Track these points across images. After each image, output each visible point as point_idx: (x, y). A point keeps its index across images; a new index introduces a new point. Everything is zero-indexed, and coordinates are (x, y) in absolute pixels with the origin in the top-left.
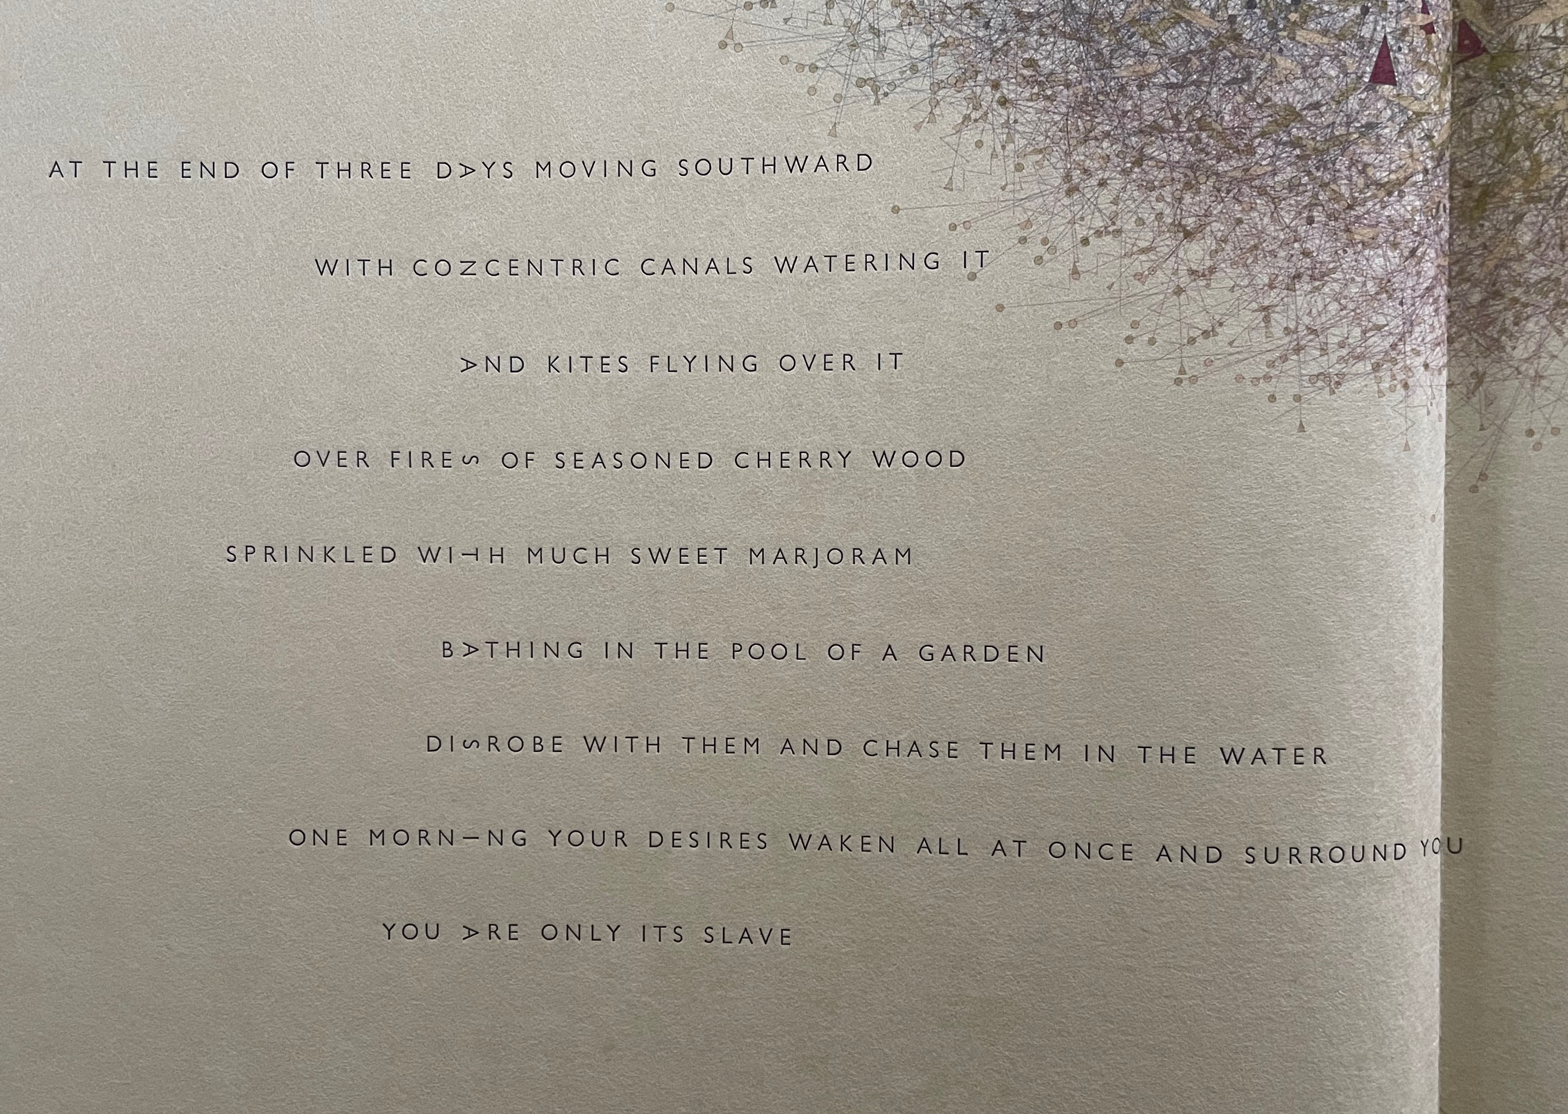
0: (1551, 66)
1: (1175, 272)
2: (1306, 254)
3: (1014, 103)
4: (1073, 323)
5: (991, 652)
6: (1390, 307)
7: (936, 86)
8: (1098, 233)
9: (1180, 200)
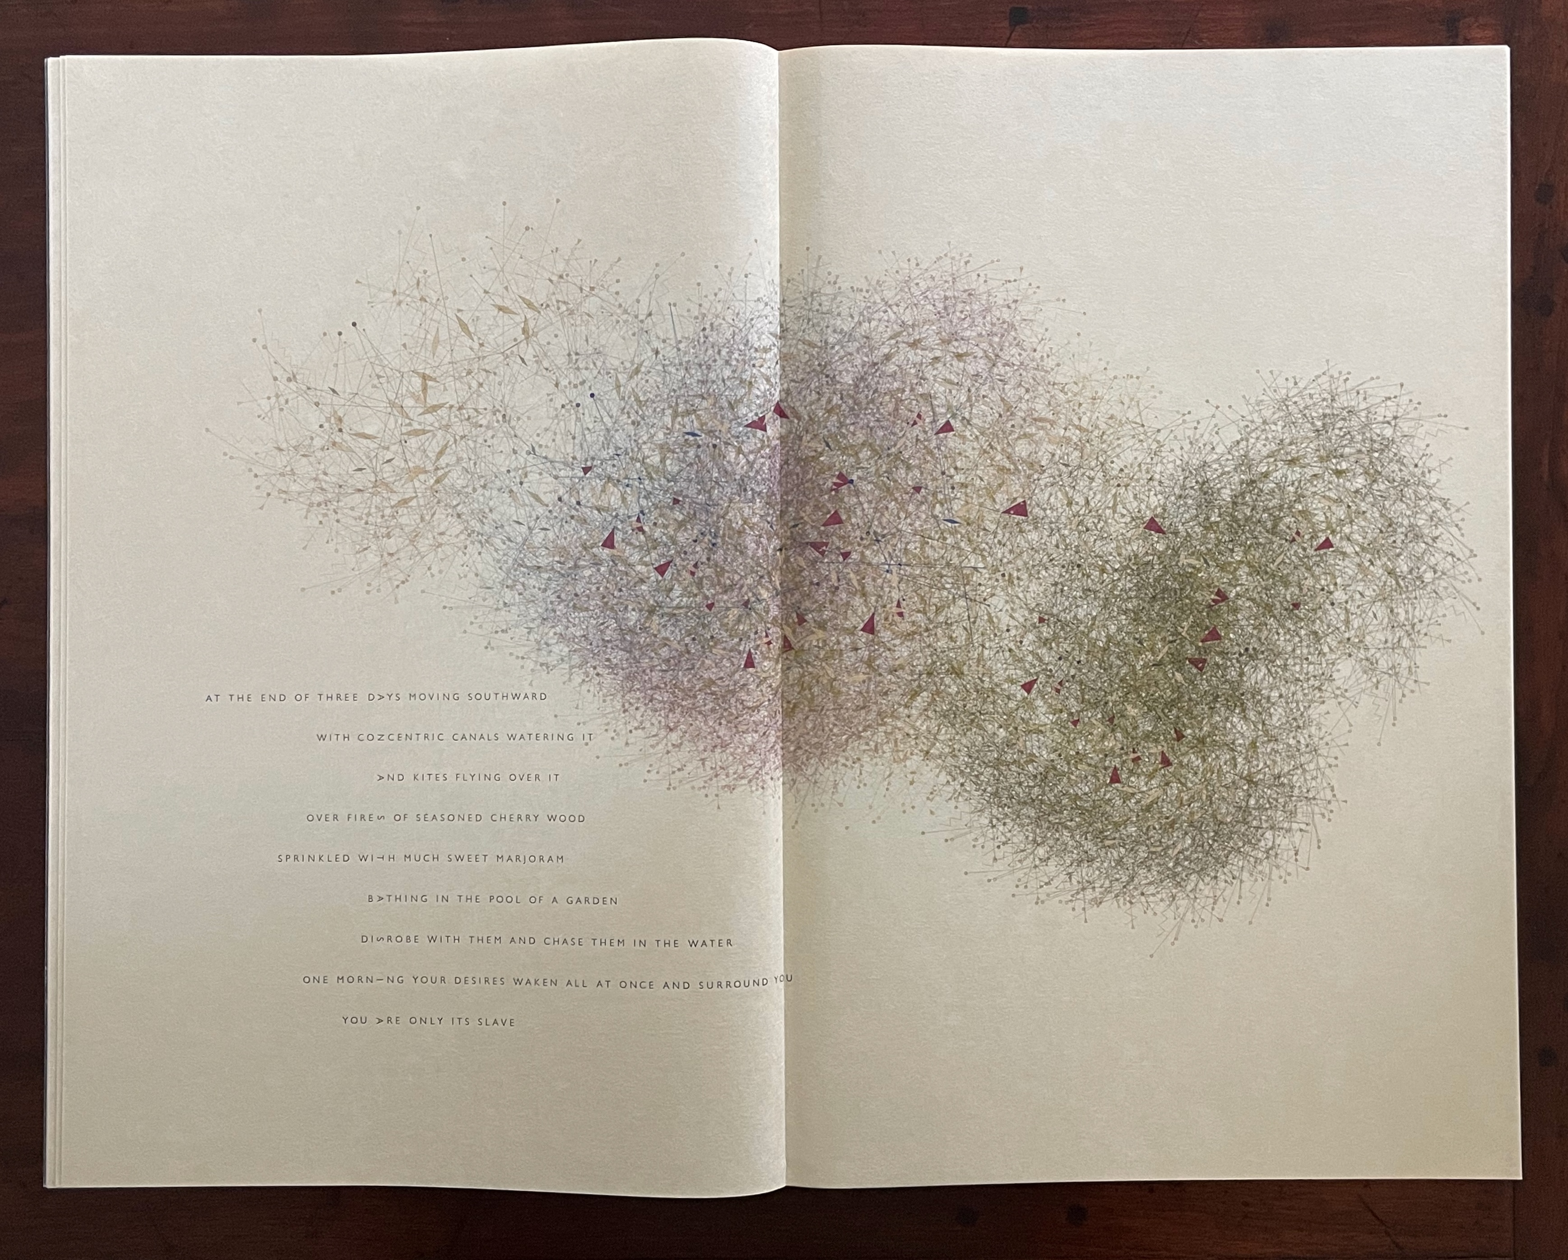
0: (817, 657)
1: (666, 745)
2: (719, 737)
3: (602, 676)
4: (627, 764)
5: (596, 901)
6: (755, 757)
7: (571, 667)
8: (636, 729)
9: (668, 716)
